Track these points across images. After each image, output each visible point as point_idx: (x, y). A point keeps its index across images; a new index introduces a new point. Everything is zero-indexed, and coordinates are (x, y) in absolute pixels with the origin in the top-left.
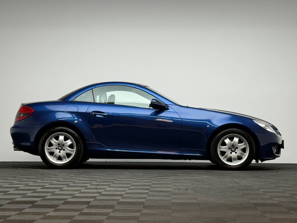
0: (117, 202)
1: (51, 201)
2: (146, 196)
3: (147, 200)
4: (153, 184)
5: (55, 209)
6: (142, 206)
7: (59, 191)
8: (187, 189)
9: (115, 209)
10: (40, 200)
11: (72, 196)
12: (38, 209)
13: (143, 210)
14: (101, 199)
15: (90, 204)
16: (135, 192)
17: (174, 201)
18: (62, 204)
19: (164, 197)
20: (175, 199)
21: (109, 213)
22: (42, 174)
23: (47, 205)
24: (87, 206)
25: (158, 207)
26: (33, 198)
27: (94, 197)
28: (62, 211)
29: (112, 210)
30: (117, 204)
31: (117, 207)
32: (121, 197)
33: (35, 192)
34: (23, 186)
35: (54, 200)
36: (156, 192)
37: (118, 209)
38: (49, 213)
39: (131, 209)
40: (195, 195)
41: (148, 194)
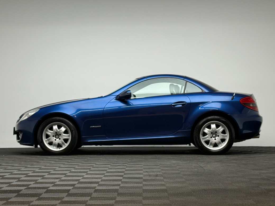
0: (94, 190)
1: (34, 190)
2: (120, 183)
3: (121, 187)
4: (126, 170)
5: (38, 198)
6: (116, 193)
7: (41, 179)
8: (157, 175)
9: (92, 196)
10: (25, 189)
11: (53, 184)
12: (23, 198)
13: (117, 198)
14: (79, 187)
15: (70, 192)
16: (110, 179)
17: (145, 188)
18: (45, 193)
19: (136, 184)
20: (146, 185)
21: (87, 201)
22: (25, 162)
23: (31, 194)
24: (67, 194)
25: (131, 194)
26: (18, 187)
27: (73, 185)
28: (44, 200)
29: (90, 197)
30: (94, 192)
31: (94, 195)
32: (97, 184)
33: (19, 181)
34: (9, 175)
35: (37, 189)
36: (129, 179)
37: (95, 197)
38: (33, 202)
39: (107, 196)
40: (164, 181)
41: (122, 181)
